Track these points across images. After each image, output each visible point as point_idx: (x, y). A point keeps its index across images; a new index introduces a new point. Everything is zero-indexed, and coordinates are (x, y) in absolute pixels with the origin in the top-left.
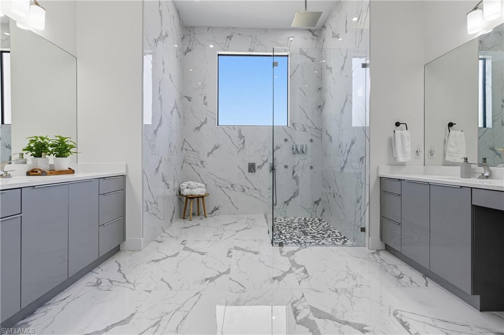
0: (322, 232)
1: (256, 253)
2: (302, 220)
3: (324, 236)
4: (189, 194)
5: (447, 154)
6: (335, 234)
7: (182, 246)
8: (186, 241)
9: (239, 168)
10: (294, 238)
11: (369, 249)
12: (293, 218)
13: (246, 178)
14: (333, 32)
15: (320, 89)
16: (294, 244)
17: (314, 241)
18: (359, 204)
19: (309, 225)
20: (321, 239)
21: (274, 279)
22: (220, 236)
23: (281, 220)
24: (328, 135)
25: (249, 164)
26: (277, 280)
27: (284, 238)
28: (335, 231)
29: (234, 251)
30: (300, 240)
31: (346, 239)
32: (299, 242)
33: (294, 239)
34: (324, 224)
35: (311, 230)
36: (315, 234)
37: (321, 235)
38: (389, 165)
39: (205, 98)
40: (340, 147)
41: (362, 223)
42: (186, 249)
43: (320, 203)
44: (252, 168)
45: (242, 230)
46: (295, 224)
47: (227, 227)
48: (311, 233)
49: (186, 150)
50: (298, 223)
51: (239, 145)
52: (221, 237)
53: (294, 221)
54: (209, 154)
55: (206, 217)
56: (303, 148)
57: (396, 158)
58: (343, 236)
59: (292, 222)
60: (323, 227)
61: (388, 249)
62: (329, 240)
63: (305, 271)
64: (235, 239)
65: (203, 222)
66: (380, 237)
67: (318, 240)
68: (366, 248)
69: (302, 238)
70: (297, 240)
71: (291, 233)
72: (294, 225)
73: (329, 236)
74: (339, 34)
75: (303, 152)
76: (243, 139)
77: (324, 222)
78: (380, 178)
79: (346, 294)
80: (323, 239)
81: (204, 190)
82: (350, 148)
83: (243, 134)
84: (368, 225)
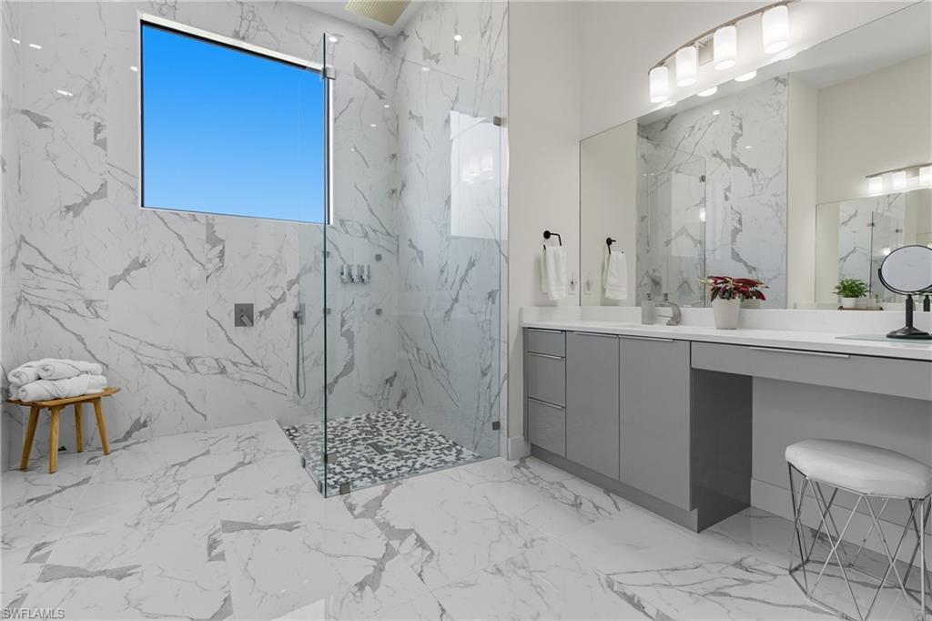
0: (409, 440)
1: (290, 527)
2: (362, 421)
3: (418, 447)
4: (45, 395)
5: (608, 287)
6: (436, 440)
7: (36, 568)
8: (44, 544)
9: (209, 315)
10: (360, 464)
11: (508, 459)
12: (343, 419)
13: (230, 340)
14: (425, 49)
15: (394, 156)
16: (366, 479)
17: (402, 462)
18: (487, 379)
19: (381, 429)
20: (414, 456)
21: (361, 586)
22: (170, 501)
23: (316, 428)
24: (414, 247)
25: (236, 305)
26: (367, 588)
27: (338, 469)
28: (435, 433)
29: (226, 538)
30: (375, 467)
31: (458, 447)
32: (375, 473)
33: (361, 467)
34: (408, 422)
35: (387, 439)
36: (399, 448)
37: (412, 447)
38: (537, 305)
39: (98, 128)
40: (442, 272)
41: (492, 413)
42: (50, 574)
43: (396, 381)
44: (244, 315)
45: (233, 470)
46: (351, 432)
47: (183, 469)
48: (390, 447)
49: (29, 268)
50: (357, 428)
51: (210, 260)
52: (174, 504)
53: (348, 426)
54: (114, 282)
55: (106, 453)
56: (363, 272)
57: (547, 294)
58: (451, 442)
59: (343, 428)
60: (409, 427)
61: (537, 452)
62: (430, 453)
63: (421, 543)
64: (220, 500)
65: (100, 470)
66: (524, 435)
67: (409, 458)
68: (502, 459)
69: (377, 459)
70: (370, 468)
71: (349, 453)
72: (350, 436)
73: (427, 447)
74: (439, 54)
75: (363, 280)
76: (221, 247)
77: (406, 418)
78: (524, 328)
79: (519, 572)
80: (419, 455)
81: (103, 380)
82: (466, 275)
83: (219, 234)
84: (506, 417)
